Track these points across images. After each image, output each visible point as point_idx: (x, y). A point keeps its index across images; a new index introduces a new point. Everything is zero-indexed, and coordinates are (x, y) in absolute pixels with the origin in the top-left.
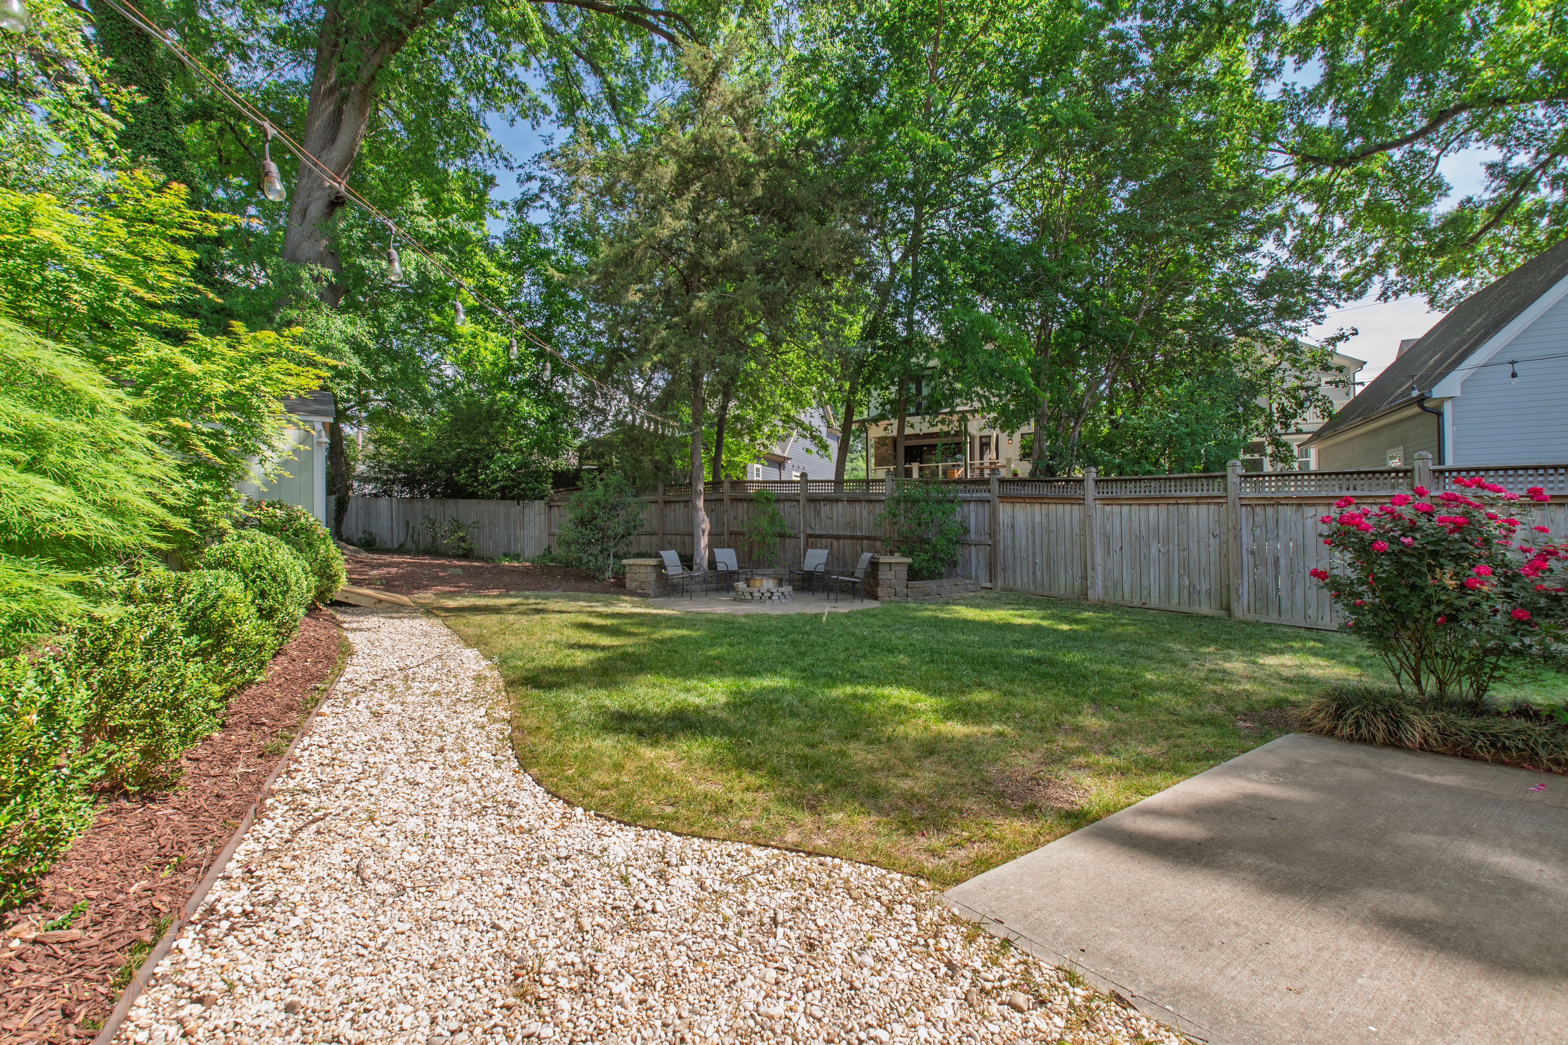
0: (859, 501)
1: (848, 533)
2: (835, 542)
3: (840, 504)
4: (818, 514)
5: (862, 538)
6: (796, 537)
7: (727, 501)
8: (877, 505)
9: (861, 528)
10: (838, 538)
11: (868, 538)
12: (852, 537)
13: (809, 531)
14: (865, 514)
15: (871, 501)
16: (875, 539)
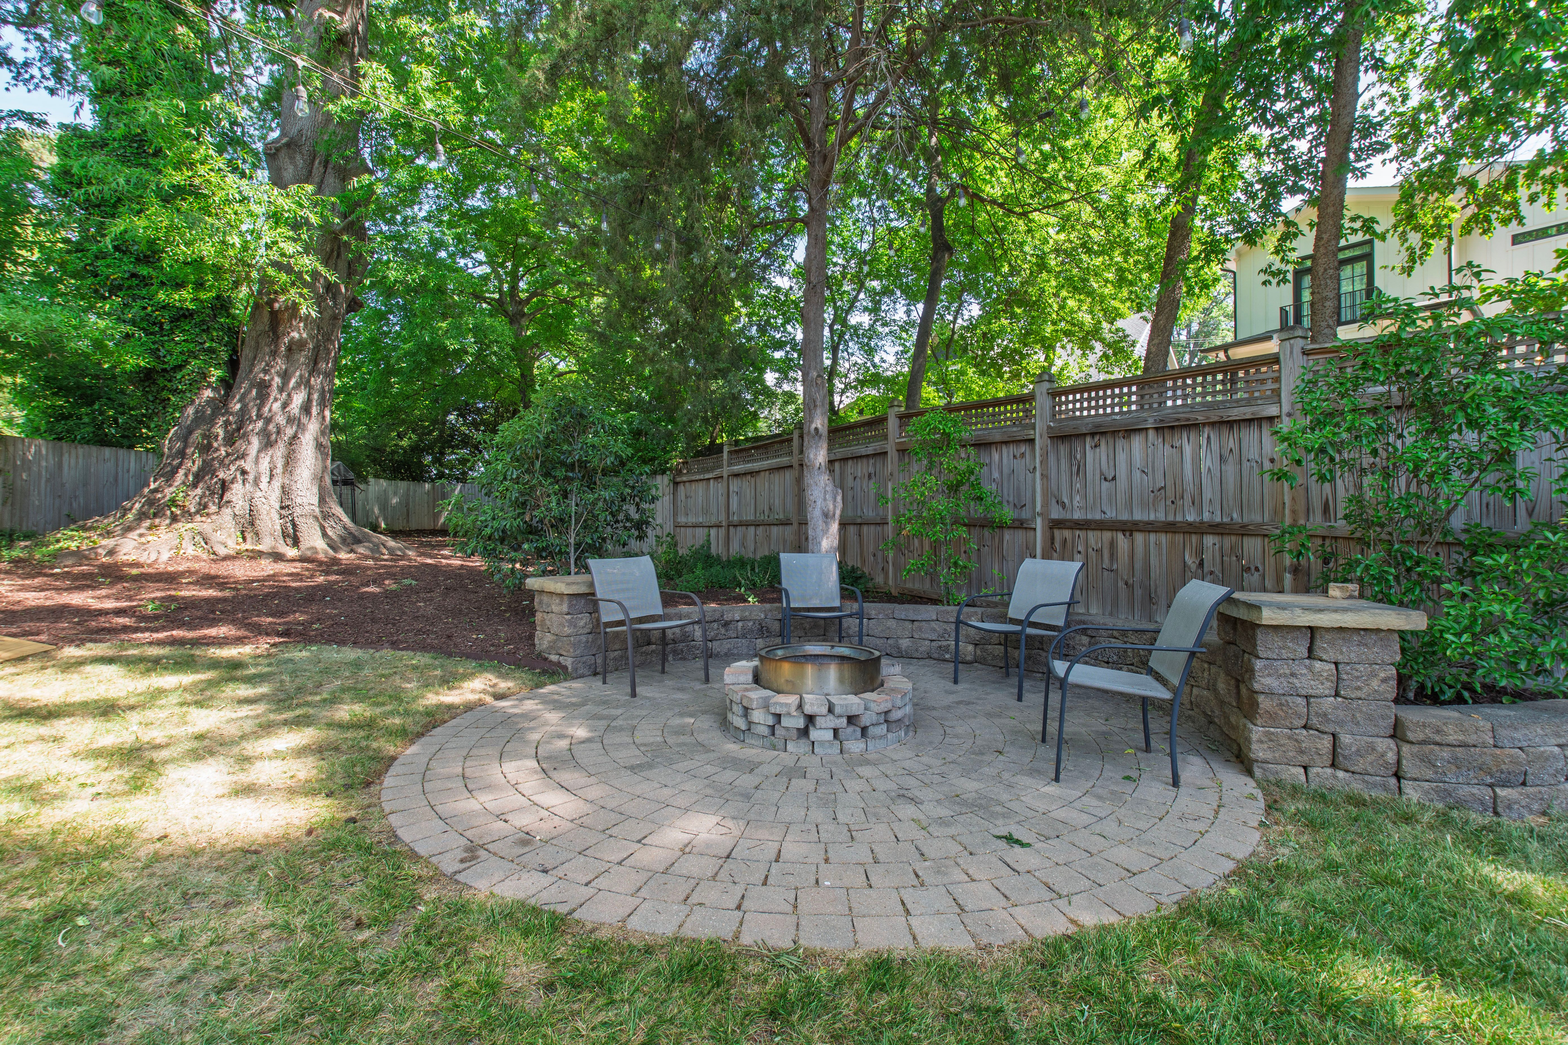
0: (1192, 426)
1: (1159, 515)
2: (1122, 540)
3: (1137, 442)
4: (1080, 469)
5: (1200, 529)
6: (1020, 525)
7: (893, 454)
8: (1250, 436)
9: (1197, 502)
10: (1129, 528)
11: (1217, 529)
12: (1170, 528)
13: (1056, 513)
14: (1208, 462)
15: (1230, 424)
16: (1244, 531)
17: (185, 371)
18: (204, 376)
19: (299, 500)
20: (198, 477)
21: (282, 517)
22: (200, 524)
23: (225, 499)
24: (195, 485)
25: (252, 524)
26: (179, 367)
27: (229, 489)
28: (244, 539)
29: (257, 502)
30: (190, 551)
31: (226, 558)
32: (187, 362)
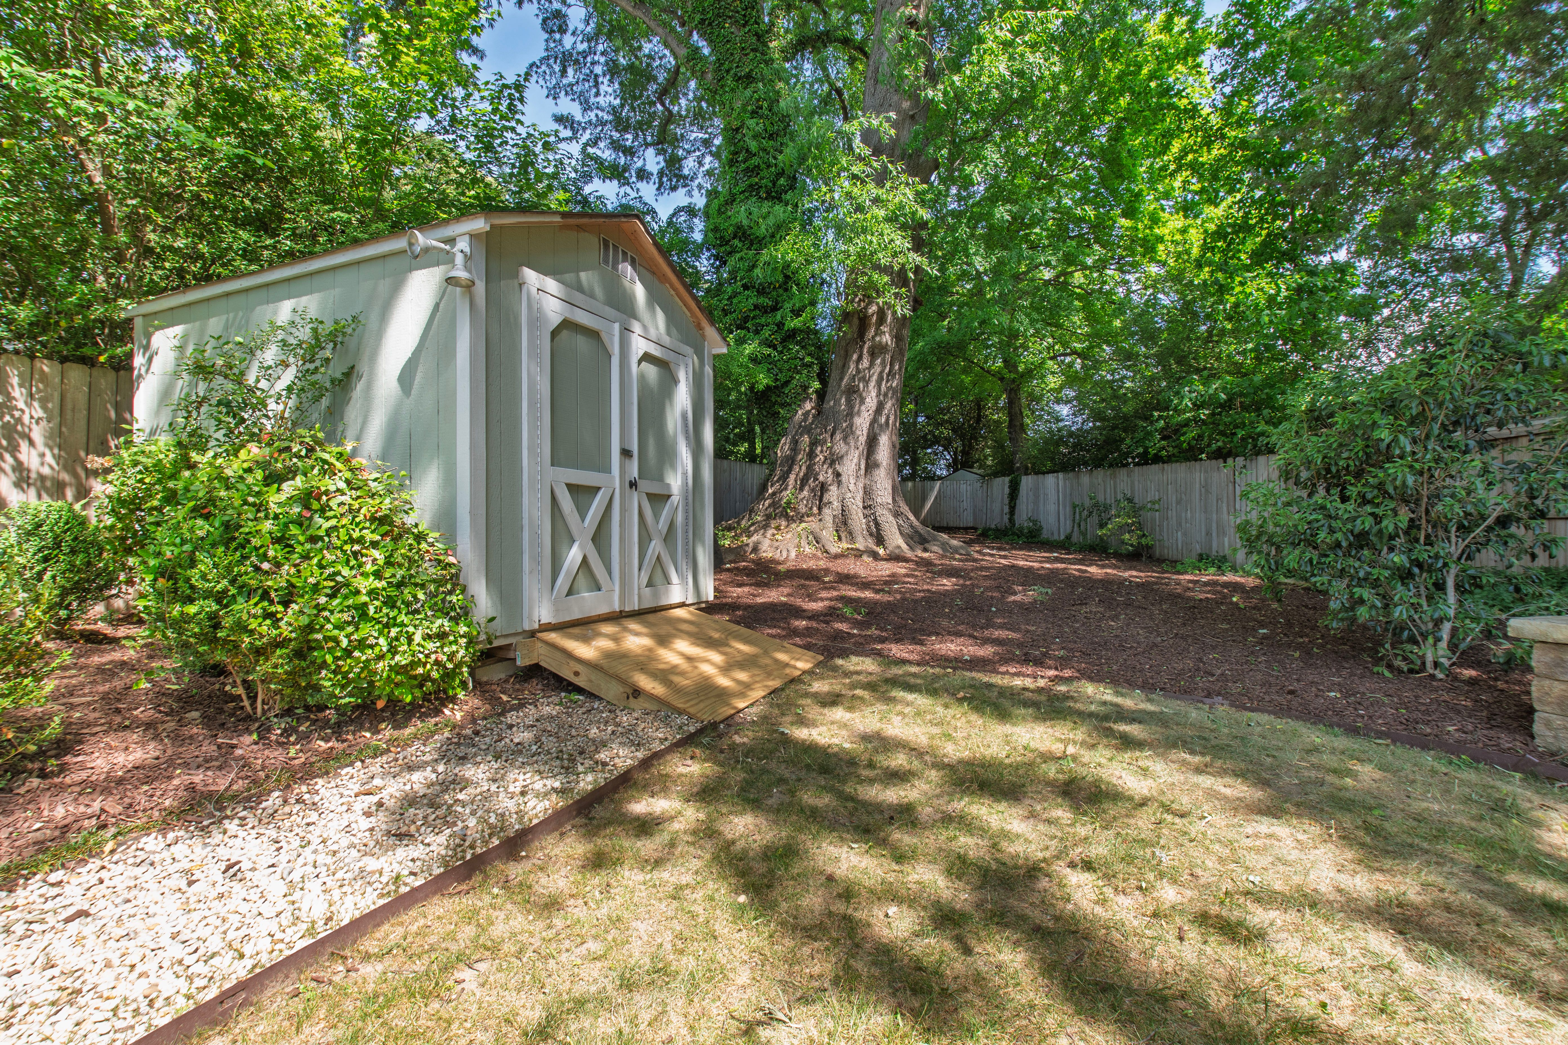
17: (792, 386)
18: (805, 388)
19: (879, 500)
20: (804, 482)
21: (865, 516)
22: (811, 524)
23: (825, 500)
24: (801, 489)
25: (845, 523)
26: (787, 383)
27: (827, 490)
28: (840, 539)
29: (848, 502)
30: (808, 550)
31: (837, 557)
32: (792, 378)
